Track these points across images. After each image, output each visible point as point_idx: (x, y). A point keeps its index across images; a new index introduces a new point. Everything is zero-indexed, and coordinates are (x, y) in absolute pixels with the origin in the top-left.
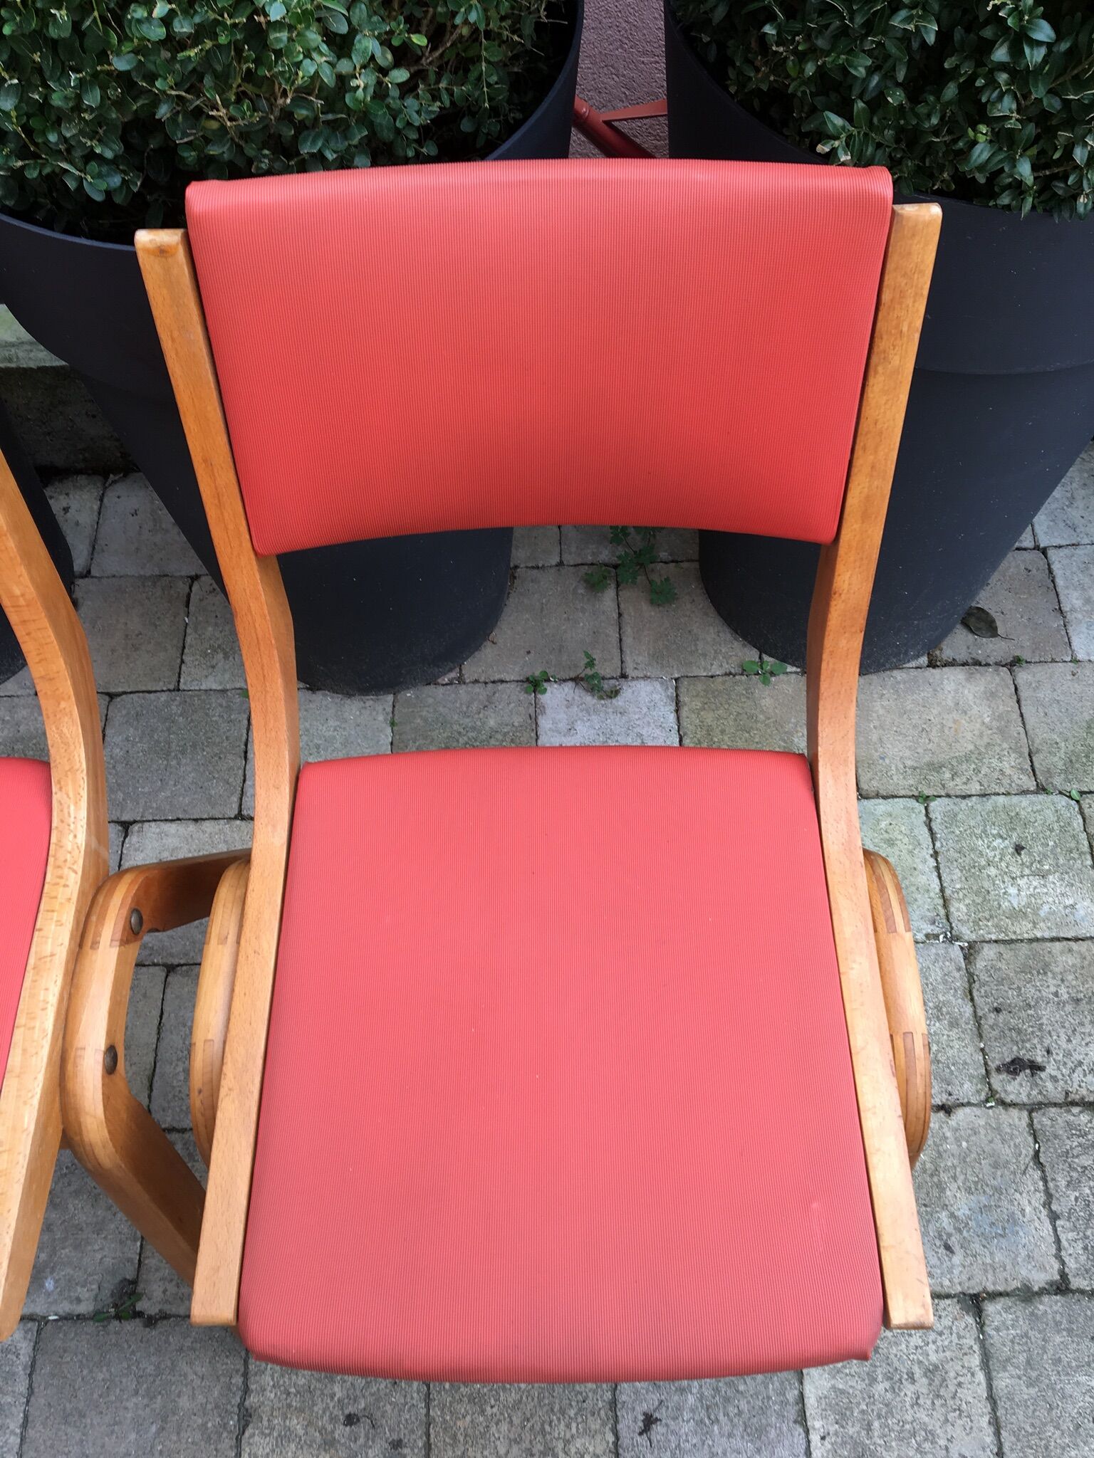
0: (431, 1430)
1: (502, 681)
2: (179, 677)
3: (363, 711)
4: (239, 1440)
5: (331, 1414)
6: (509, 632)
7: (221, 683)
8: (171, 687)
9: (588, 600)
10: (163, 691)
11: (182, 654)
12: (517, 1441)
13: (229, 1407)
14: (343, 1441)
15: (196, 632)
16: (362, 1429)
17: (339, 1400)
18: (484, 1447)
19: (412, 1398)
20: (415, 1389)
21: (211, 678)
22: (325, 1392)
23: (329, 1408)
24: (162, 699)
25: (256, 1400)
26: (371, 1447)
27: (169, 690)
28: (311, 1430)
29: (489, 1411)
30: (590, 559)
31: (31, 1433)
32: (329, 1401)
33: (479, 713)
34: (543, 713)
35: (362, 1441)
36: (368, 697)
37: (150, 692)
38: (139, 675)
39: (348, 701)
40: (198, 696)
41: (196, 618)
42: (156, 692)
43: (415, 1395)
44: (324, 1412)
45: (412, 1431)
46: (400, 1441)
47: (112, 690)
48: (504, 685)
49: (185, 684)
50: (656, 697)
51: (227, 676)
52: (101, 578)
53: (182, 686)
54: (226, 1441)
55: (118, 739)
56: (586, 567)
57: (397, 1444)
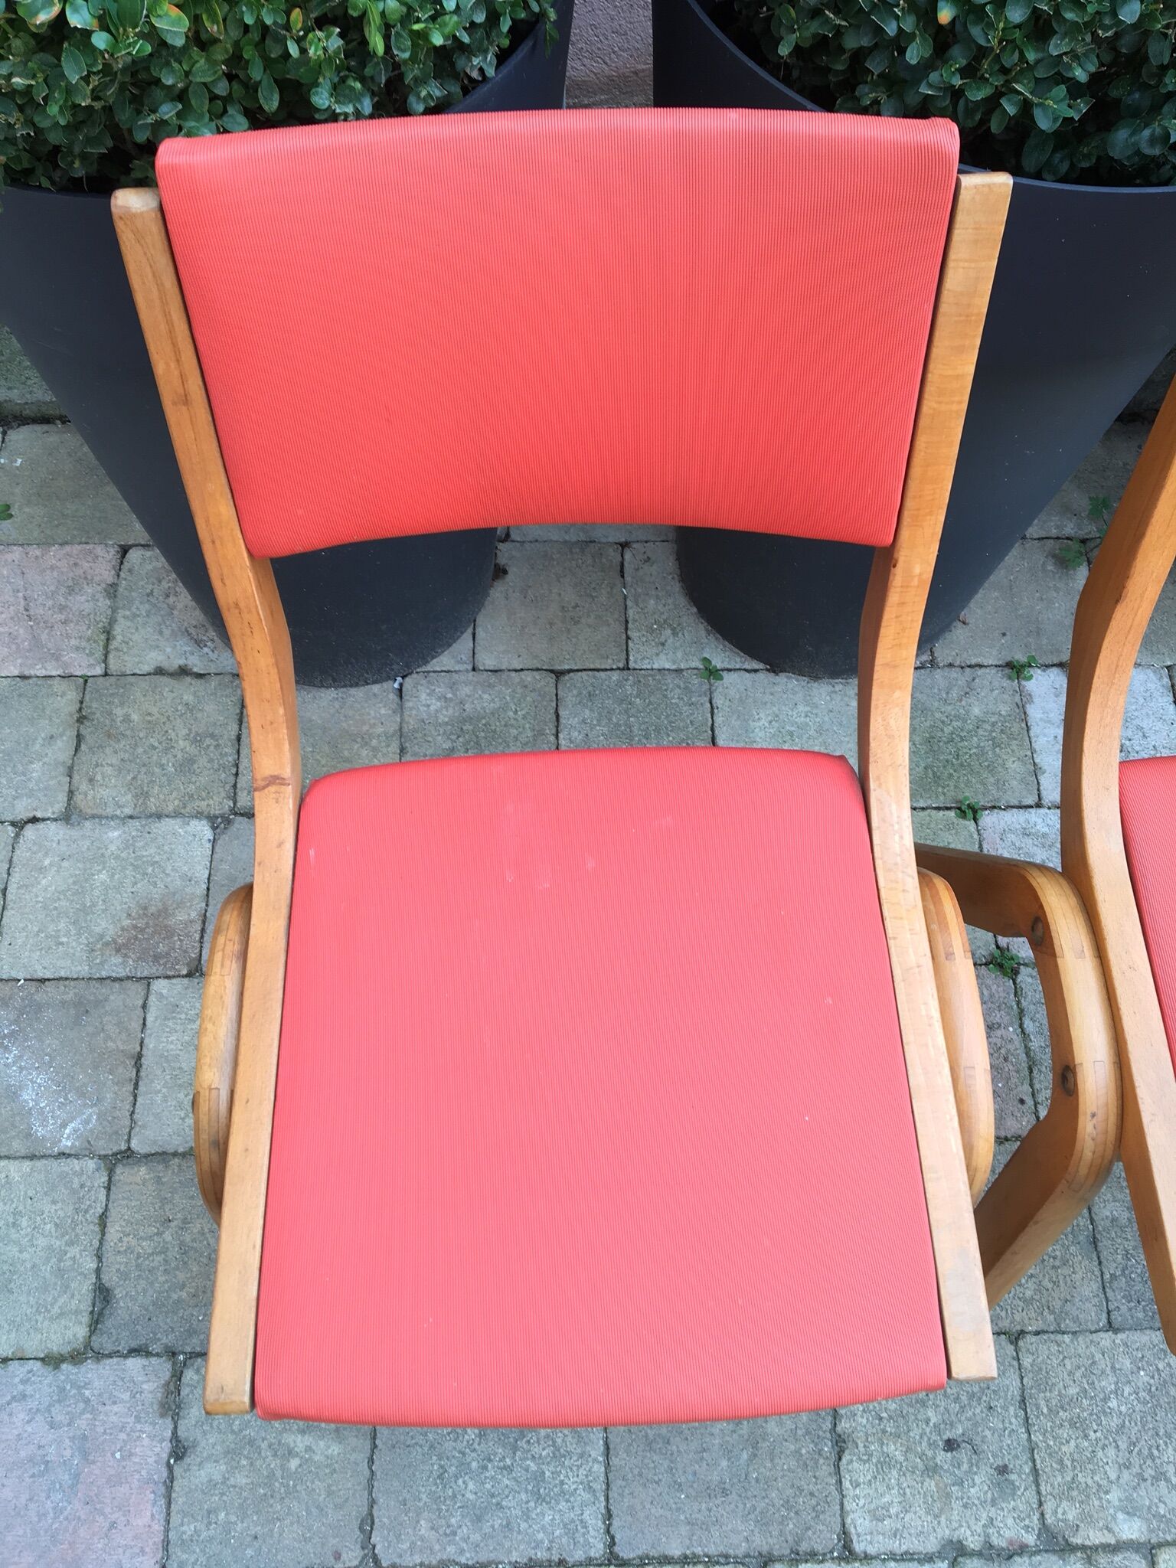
0: (1036, 1456)
1: (981, 666)
2: (627, 654)
3: (833, 695)
4: (837, 1467)
5: (929, 1439)
6: (979, 611)
7: (674, 662)
8: (621, 665)
9: (1060, 577)
10: (612, 669)
11: (626, 629)
12: (1127, 1466)
13: (821, 1433)
14: (946, 1467)
15: (637, 605)
16: (964, 1455)
17: (934, 1424)
18: (1094, 1472)
19: (1011, 1423)
20: (1012, 1413)
21: (662, 656)
22: (919, 1417)
23: (925, 1433)
24: (614, 678)
25: (848, 1426)
26: (976, 1473)
27: (619, 669)
28: (911, 1456)
29: (1093, 1436)
30: (1054, 532)
31: (615, 1461)
32: (924, 1426)
33: (961, 701)
34: (1031, 701)
35: (965, 1467)
36: (837, 681)
37: (598, 670)
38: (585, 651)
39: (816, 685)
40: (652, 676)
41: (635, 590)
42: (606, 670)
43: (1013, 1420)
44: (921, 1437)
45: (1016, 1457)
46: (1006, 1466)
47: (558, 667)
48: (983, 670)
49: (635, 662)
50: (1151, 686)
51: (679, 654)
52: (524, 542)
53: (632, 665)
54: (824, 1467)
55: (575, 721)
56: (1052, 541)
57: (1003, 1470)
